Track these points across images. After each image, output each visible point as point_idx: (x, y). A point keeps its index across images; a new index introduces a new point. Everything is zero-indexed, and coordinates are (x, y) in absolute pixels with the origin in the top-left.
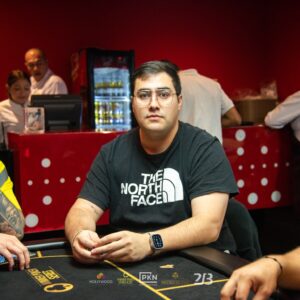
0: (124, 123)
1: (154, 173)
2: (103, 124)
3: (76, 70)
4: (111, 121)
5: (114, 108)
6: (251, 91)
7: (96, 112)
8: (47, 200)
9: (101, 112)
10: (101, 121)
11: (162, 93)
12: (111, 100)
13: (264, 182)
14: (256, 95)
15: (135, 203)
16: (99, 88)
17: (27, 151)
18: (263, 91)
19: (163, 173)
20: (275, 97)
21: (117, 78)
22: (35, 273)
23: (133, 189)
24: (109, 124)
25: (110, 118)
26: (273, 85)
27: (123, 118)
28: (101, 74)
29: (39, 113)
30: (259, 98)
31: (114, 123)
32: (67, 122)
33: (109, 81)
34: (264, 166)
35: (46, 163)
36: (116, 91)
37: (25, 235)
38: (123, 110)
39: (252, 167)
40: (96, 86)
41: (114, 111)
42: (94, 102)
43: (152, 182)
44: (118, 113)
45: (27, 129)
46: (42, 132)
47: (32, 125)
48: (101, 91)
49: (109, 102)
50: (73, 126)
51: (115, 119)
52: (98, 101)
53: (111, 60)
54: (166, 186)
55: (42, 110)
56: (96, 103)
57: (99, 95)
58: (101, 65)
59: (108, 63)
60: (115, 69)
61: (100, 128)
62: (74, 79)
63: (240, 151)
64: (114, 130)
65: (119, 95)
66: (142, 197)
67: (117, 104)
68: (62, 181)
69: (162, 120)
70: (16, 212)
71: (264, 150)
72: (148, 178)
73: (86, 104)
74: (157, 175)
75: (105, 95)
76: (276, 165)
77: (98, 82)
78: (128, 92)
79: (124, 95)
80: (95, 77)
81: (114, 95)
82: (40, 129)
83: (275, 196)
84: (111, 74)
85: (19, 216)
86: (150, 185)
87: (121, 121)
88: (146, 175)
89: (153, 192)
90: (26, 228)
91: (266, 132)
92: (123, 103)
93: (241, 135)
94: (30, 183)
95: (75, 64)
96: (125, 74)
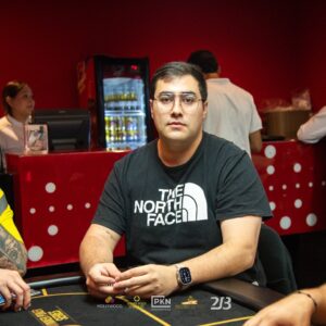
0: (138, 140)
1: (173, 188)
2: (115, 142)
3: (82, 80)
4: (124, 138)
5: (127, 124)
6: (281, 102)
7: (107, 128)
8: (53, 230)
9: (112, 128)
10: (112, 138)
11: (186, 98)
12: (123, 114)
13: (298, 204)
14: (286, 106)
15: (152, 223)
16: (109, 101)
17: (29, 174)
18: (294, 100)
19: (183, 188)
20: (309, 108)
21: (130, 90)
22: (39, 314)
23: (149, 207)
24: (122, 141)
25: (122, 135)
26: (306, 94)
27: (138, 135)
28: (112, 85)
29: (41, 131)
30: (290, 108)
31: (128, 141)
32: (73, 140)
33: (121, 92)
34: (298, 186)
35: (51, 188)
36: (129, 104)
37: (28, 271)
38: (137, 125)
39: (284, 187)
40: (106, 98)
41: (127, 127)
42: (104, 116)
43: (171, 198)
44: (132, 129)
45: (28, 149)
46: (45, 152)
47: (34, 144)
48: (112, 105)
49: (120, 117)
50: (81, 145)
51: (128, 136)
52: (108, 116)
53: (123, 69)
54: (187, 203)
55: (45, 127)
56: (106, 119)
57: (110, 109)
58: (111, 76)
59: (119, 73)
60: (128, 80)
61: (112, 146)
62: (81, 91)
63: (271, 170)
64: (127, 148)
65: (132, 108)
66: (160, 215)
67: (131, 119)
68: (70, 207)
69: (185, 128)
70: (17, 245)
71: (297, 168)
72: (167, 194)
73: (95, 120)
74: (177, 190)
75: (117, 109)
76: (311, 185)
77: (108, 94)
78: (143, 106)
79: (138, 108)
80: (105, 88)
81: (126, 108)
82: (43, 149)
83: (311, 220)
84: (122, 85)
85: (20, 249)
86: (169, 202)
87: (136, 138)
88: (163, 191)
89: (172, 210)
90: (29, 262)
91: (299, 147)
92: (137, 117)
93: (270, 152)
94: (33, 211)
95: (81, 74)
96: (139, 85)
